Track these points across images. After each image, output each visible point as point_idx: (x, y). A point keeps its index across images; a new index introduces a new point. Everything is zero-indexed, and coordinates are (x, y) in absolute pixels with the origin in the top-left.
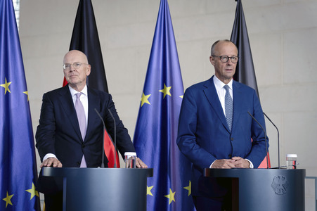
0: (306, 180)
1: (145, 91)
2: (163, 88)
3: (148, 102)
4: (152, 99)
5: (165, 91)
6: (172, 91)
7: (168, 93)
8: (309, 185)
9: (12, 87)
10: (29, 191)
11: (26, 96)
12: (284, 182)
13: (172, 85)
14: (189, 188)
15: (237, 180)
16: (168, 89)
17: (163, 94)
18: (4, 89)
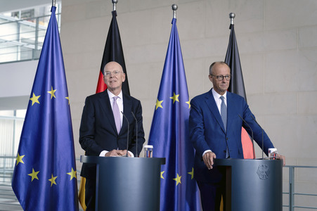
0: (283, 168)
1: (159, 98)
2: (173, 96)
3: (161, 106)
4: (164, 104)
5: (175, 98)
6: (179, 98)
7: (177, 100)
8: (285, 172)
9: (57, 93)
10: (69, 174)
11: (68, 100)
12: (266, 170)
13: (180, 93)
14: (192, 173)
15: (230, 167)
16: (177, 96)
17: (172, 100)
18: (50, 95)
